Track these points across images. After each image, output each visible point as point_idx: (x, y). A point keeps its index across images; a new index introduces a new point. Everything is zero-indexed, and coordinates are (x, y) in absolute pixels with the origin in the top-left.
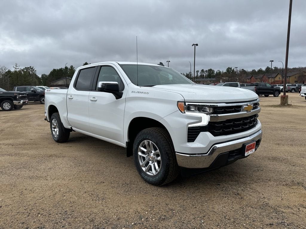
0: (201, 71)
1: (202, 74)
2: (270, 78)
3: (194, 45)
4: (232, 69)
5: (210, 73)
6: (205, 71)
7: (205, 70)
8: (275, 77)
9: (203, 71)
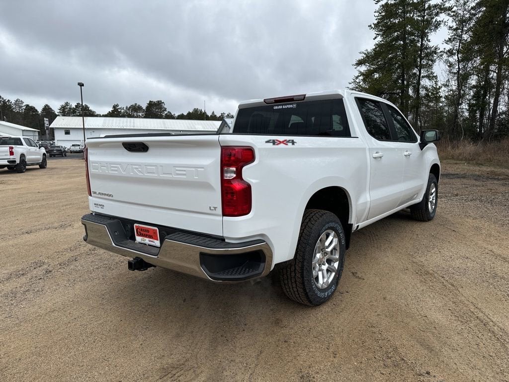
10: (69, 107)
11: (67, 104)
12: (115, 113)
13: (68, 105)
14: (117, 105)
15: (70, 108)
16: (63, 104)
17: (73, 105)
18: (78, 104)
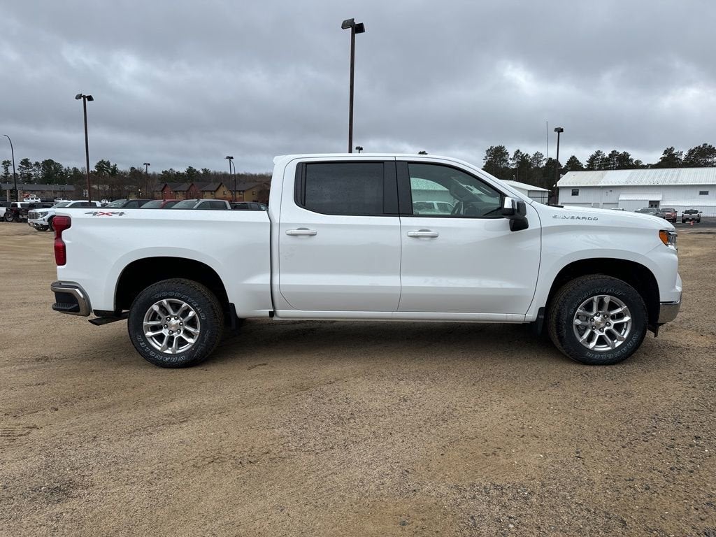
0: (22, 163)
1: (26, 171)
2: (204, 191)
3: (82, 98)
4: (112, 164)
5: (48, 171)
6: (33, 163)
7: (32, 161)
8: (215, 189)
9: (25, 162)
10: (600, 157)
11: (598, 153)
12: (670, 161)
13: (599, 155)
14: (672, 149)
15: (603, 159)
16: (593, 153)
17: (607, 153)
18: (613, 152)
